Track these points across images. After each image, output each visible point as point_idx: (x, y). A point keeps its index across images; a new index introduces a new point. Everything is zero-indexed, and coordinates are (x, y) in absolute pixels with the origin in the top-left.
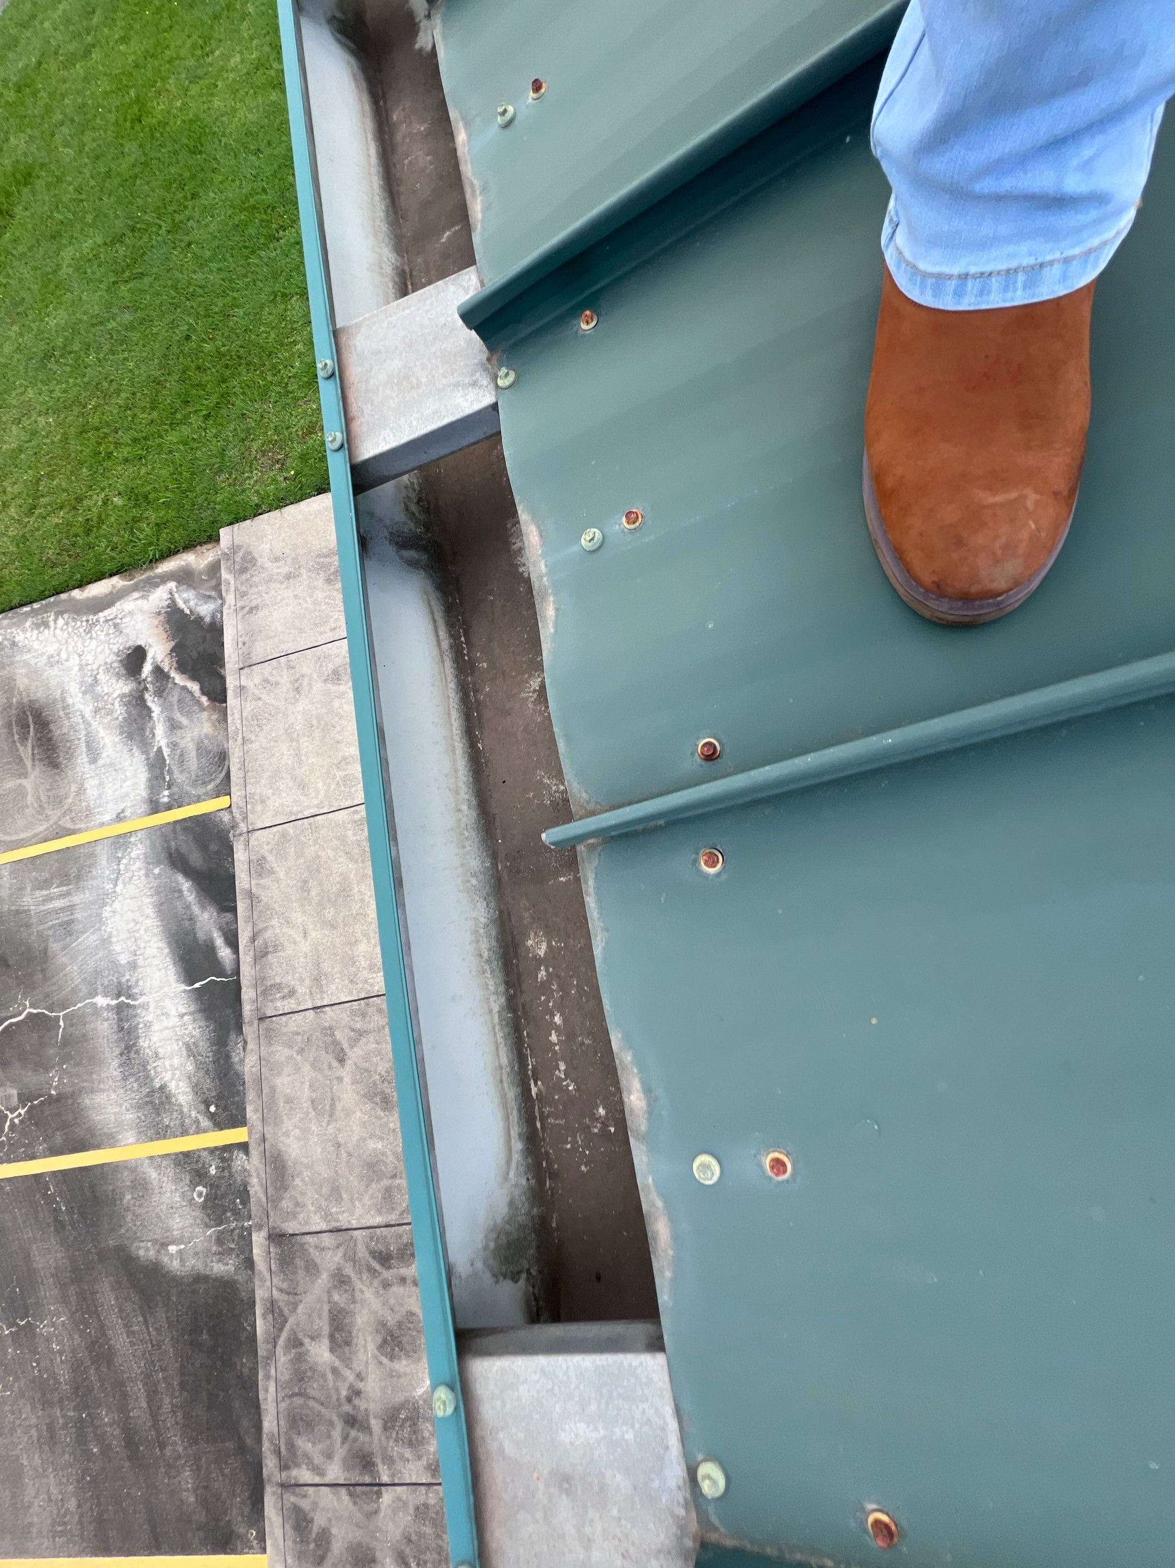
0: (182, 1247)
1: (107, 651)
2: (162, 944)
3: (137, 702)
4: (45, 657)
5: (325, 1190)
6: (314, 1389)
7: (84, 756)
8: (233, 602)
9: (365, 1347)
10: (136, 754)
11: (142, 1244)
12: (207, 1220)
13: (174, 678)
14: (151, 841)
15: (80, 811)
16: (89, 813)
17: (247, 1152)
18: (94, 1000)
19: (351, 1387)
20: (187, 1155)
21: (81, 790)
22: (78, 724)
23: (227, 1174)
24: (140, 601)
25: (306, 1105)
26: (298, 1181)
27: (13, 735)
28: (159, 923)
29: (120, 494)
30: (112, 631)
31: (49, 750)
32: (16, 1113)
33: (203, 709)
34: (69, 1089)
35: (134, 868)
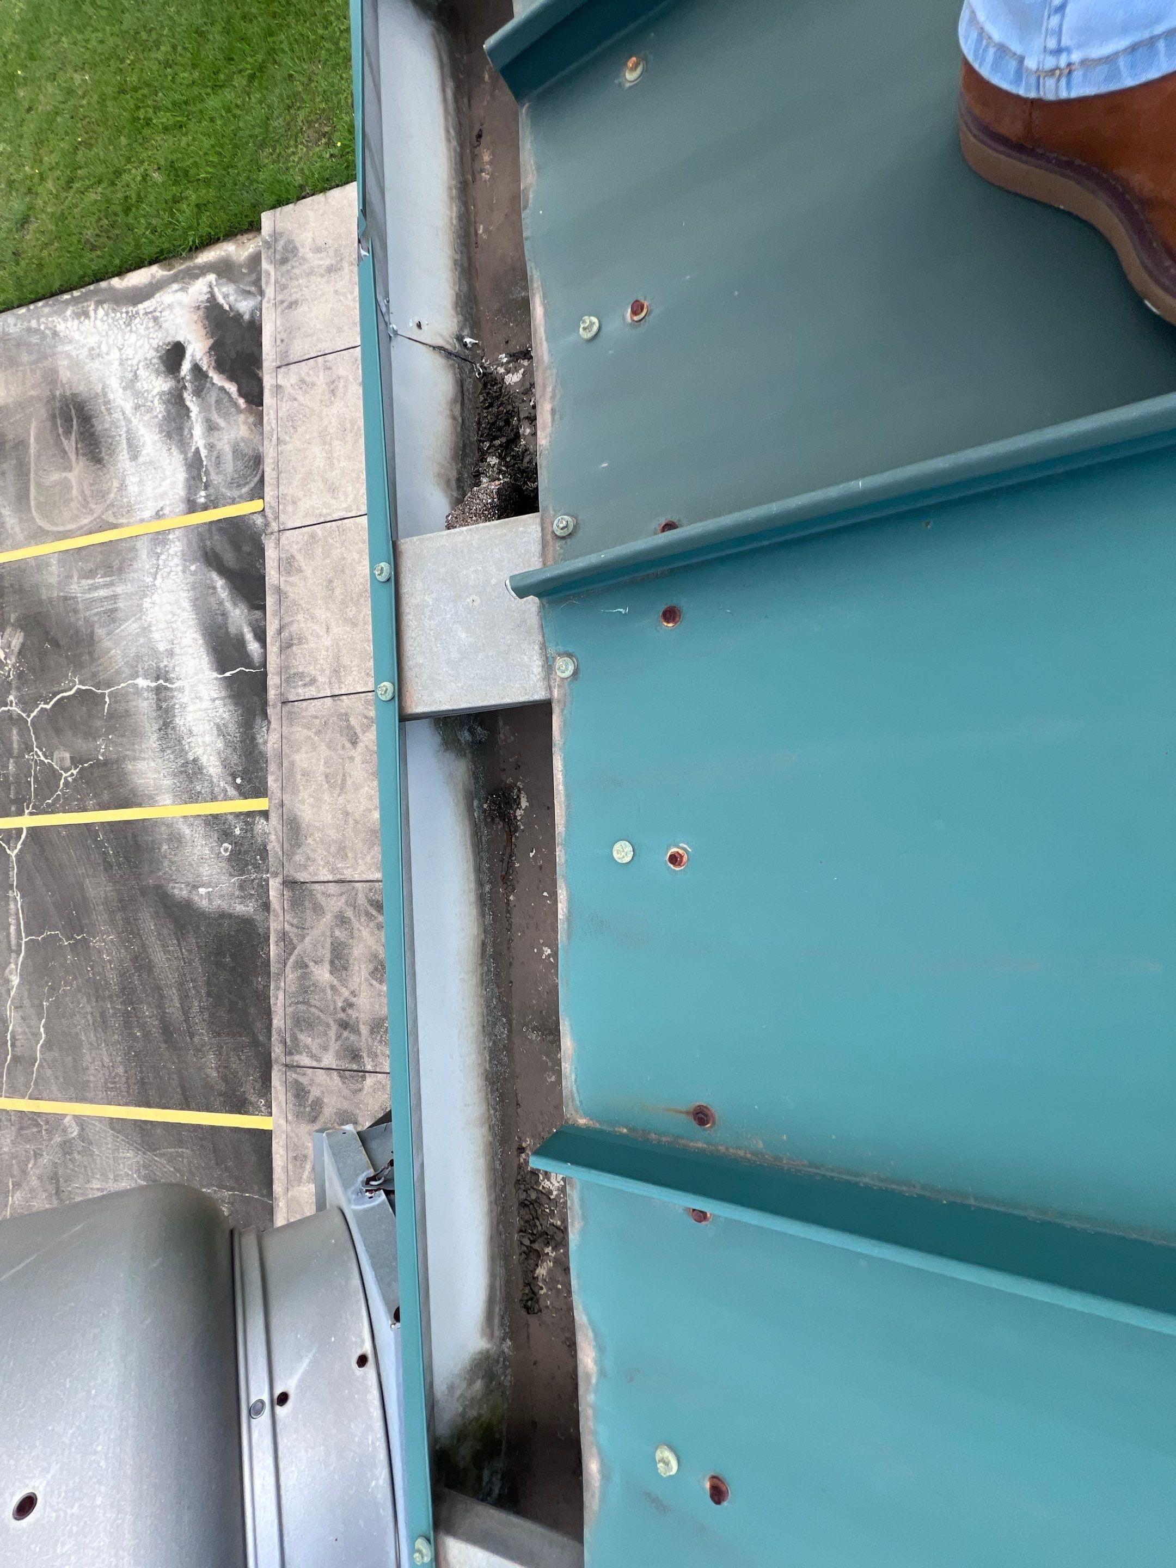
0: (210, 889)
1: (147, 346)
2: (198, 636)
3: (176, 400)
4: (86, 349)
5: (333, 849)
6: (315, 1000)
7: (125, 452)
8: (272, 296)
9: (359, 971)
10: (175, 454)
11: (176, 885)
12: (231, 870)
13: (212, 378)
14: (188, 540)
15: (121, 507)
16: (130, 510)
17: (267, 819)
18: (136, 682)
19: (346, 1000)
20: (216, 817)
21: (122, 487)
22: (119, 420)
23: (249, 835)
24: (179, 293)
25: (321, 778)
26: (310, 841)
27: (57, 428)
28: (194, 617)
29: (159, 168)
30: (151, 324)
31: (92, 445)
32: (69, 773)
33: (239, 411)
34: (114, 756)
35: (171, 564)
